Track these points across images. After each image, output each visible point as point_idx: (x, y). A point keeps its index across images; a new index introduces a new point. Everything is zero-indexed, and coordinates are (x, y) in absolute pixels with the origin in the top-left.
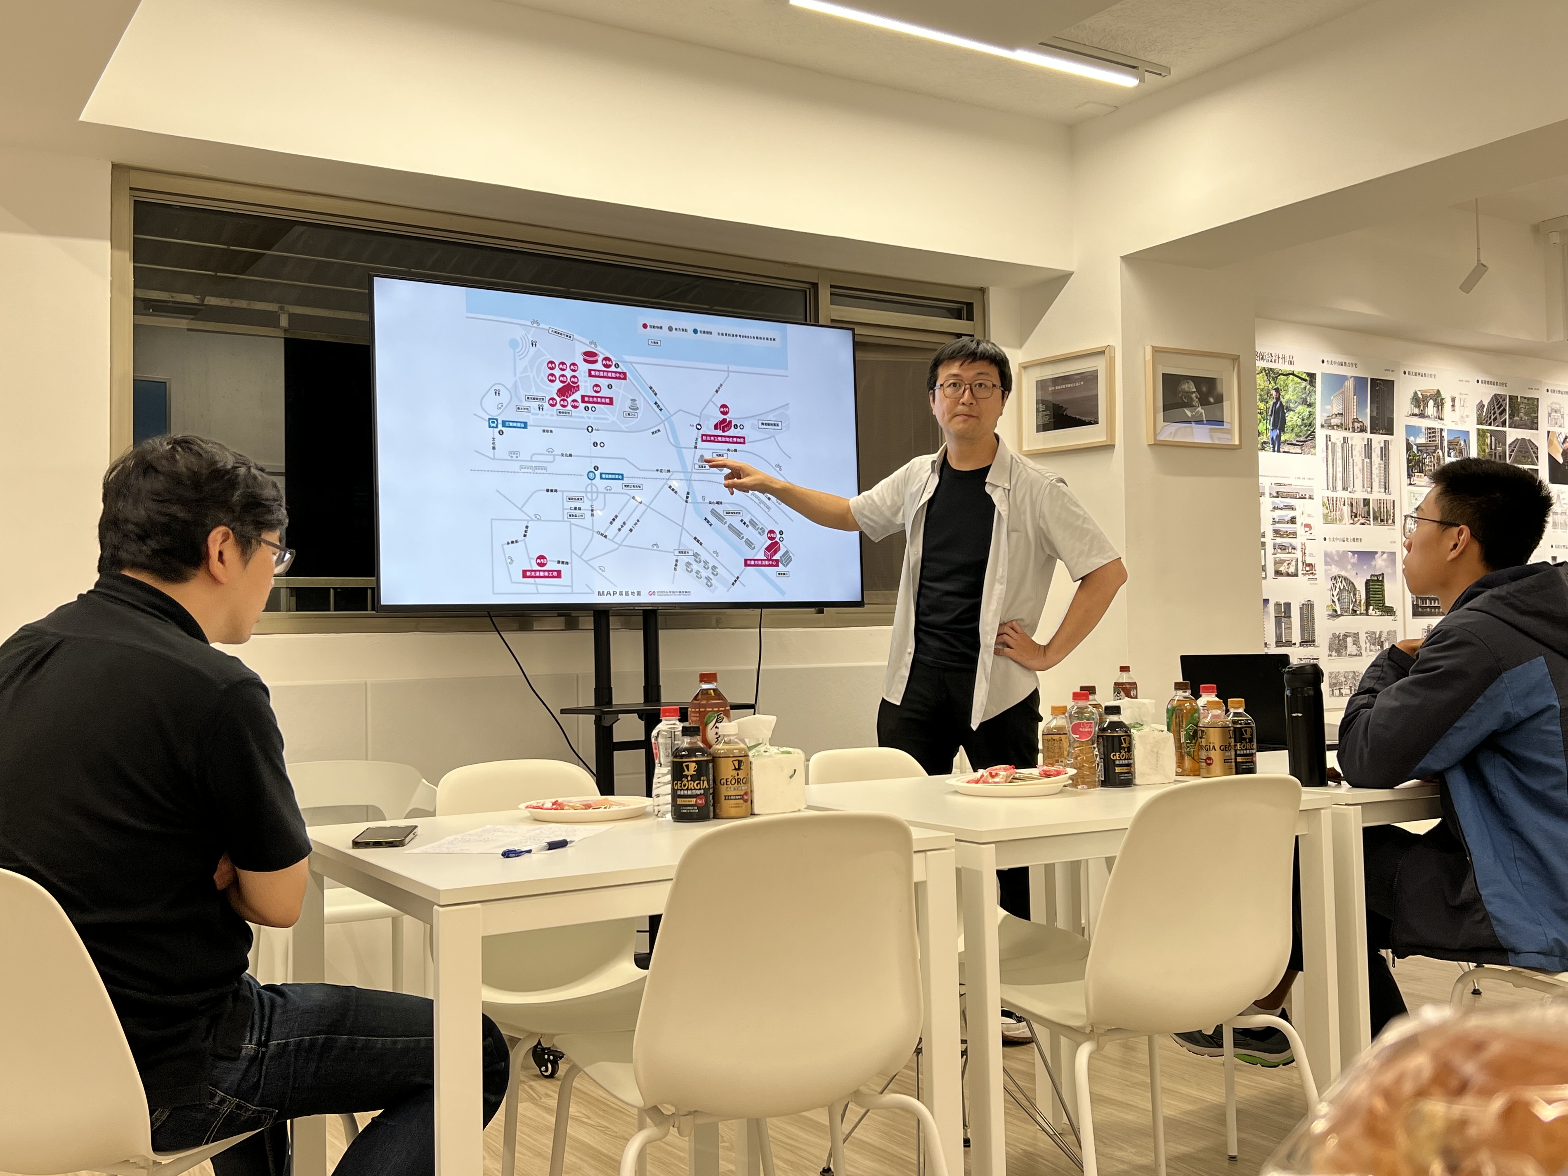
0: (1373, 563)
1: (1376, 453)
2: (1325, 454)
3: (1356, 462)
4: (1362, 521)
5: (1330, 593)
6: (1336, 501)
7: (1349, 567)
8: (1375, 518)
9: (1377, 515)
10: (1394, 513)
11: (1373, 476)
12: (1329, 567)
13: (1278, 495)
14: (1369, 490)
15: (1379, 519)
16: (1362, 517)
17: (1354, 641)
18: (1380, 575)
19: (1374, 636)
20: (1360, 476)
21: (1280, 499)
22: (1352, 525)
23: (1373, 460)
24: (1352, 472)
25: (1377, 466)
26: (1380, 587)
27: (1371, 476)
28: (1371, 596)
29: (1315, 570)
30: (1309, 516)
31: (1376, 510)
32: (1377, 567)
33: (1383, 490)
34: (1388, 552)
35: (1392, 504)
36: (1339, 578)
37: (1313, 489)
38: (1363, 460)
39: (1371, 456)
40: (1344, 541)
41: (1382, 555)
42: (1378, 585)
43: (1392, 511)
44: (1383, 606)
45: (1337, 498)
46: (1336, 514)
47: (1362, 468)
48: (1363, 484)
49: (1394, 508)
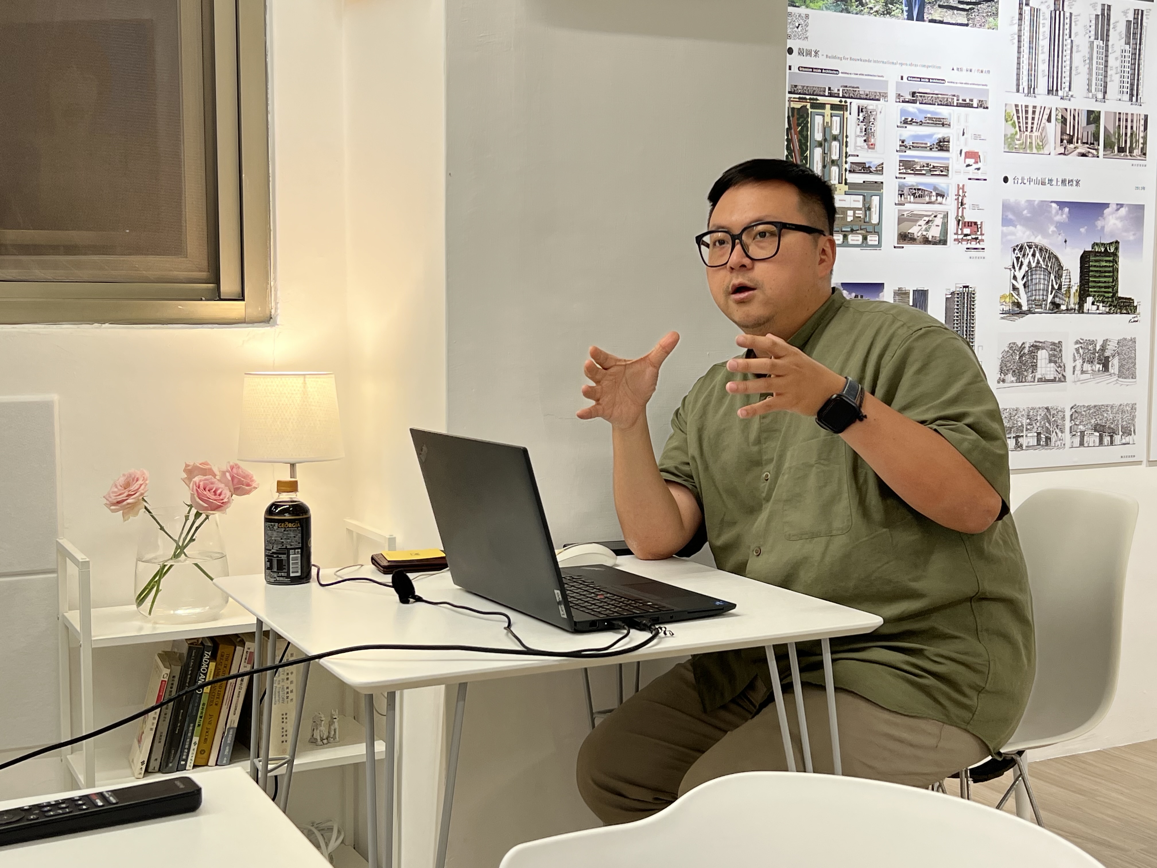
0: (1099, 223)
1: (1118, 30)
2: (1016, 27)
3: (1078, 46)
4: (1083, 149)
5: (1009, 274)
6: (1034, 112)
7: (1052, 228)
8: (1108, 146)
9: (1113, 140)
10: (1145, 138)
11: (1109, 73)
12: (1011, 228)
13: (915, 97)
14: (1100, 96)
15: (1116, 148)
16: (1084, 143)
17: (1050, 356)
18: (1112, 243)
19: (1090, 347)
20: (1084, 70)
21: (918, 105)
22: (1062, 156)
23: (1110, 43)
24: (1068, 63)
25: (1118, 53)
26: (1111, 264)
27: (1106, 71)
28: (1091, 279)
29: (982, 234)
30: (977, 137)
31: (1112, 132)
32: (1107, 229)
33: (1127, 97)
34: (1129, 206)
35: (1142, 122)
36: (1030, 248)
37: (987, 91)
38: (1092, 43)
39: (1108, 35)
40: (1043, 184)
41: (1118, 210)
42: (1106, 261)
43: (1142, 134)
44: (1112, 297)
45: (1034, 107)
46: (1030, 137)
47: (1087, 56)
48: (1089, 85)
49: (1146, 129)
